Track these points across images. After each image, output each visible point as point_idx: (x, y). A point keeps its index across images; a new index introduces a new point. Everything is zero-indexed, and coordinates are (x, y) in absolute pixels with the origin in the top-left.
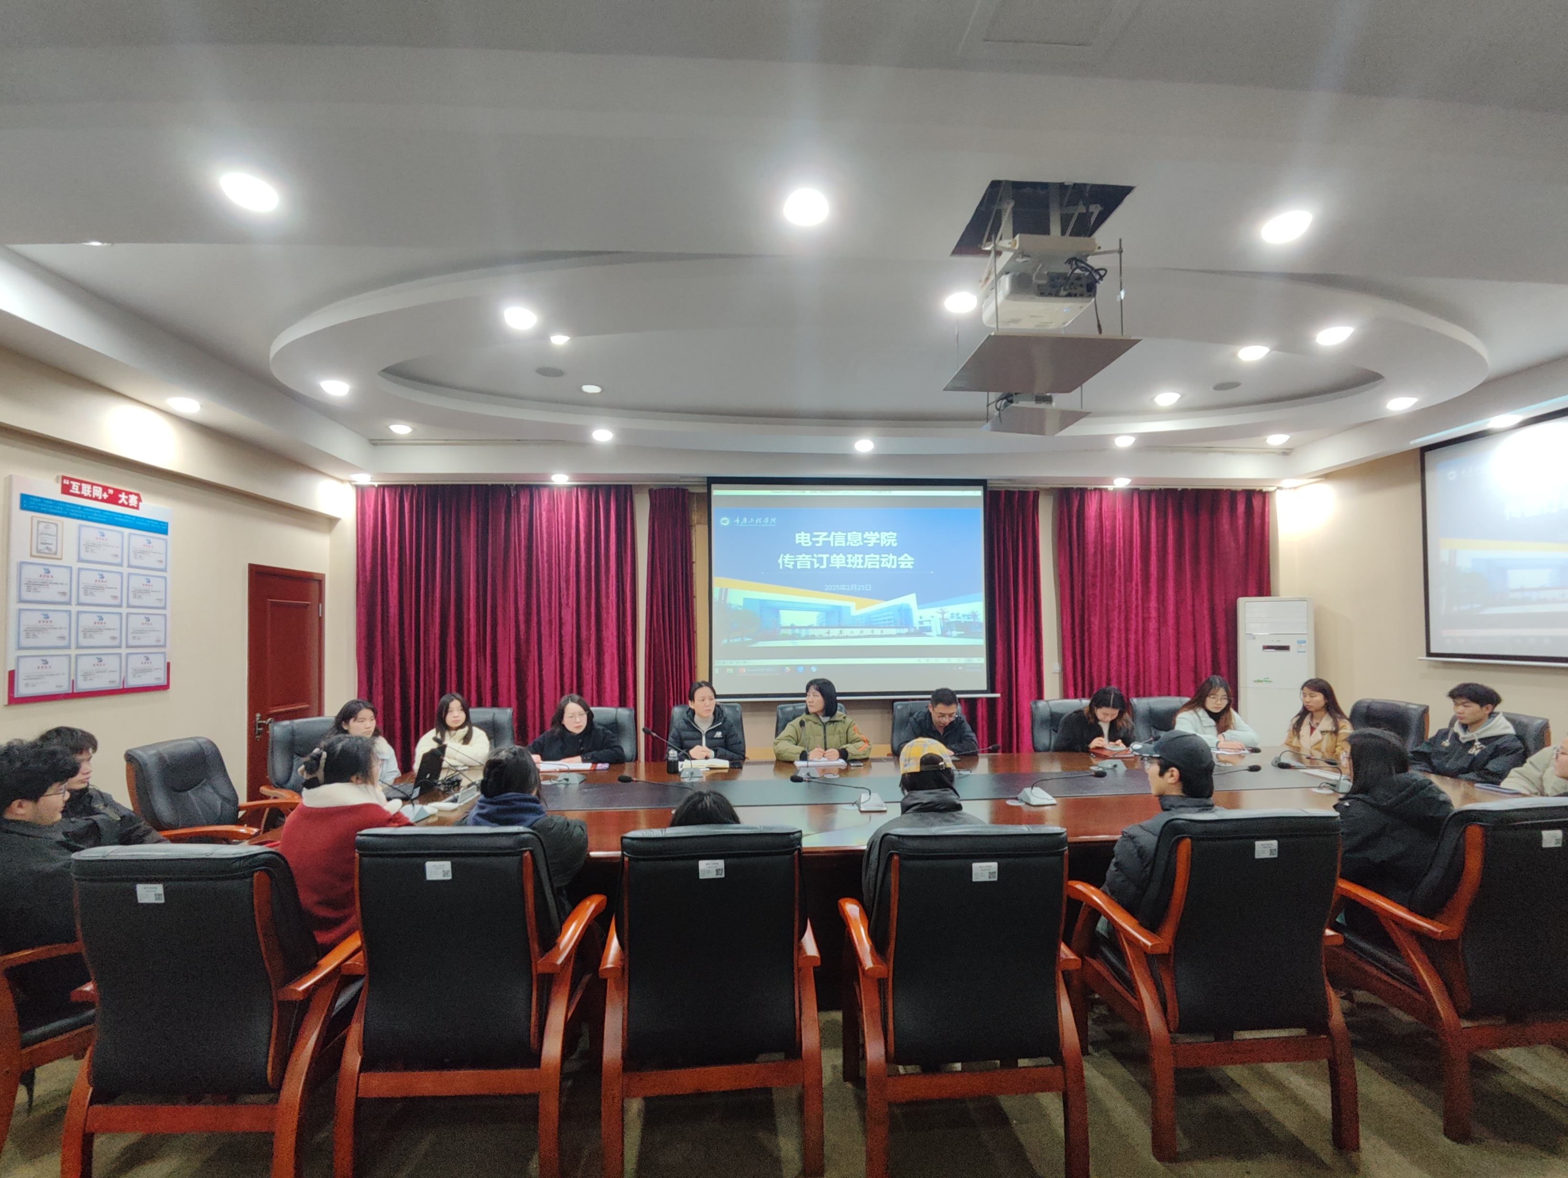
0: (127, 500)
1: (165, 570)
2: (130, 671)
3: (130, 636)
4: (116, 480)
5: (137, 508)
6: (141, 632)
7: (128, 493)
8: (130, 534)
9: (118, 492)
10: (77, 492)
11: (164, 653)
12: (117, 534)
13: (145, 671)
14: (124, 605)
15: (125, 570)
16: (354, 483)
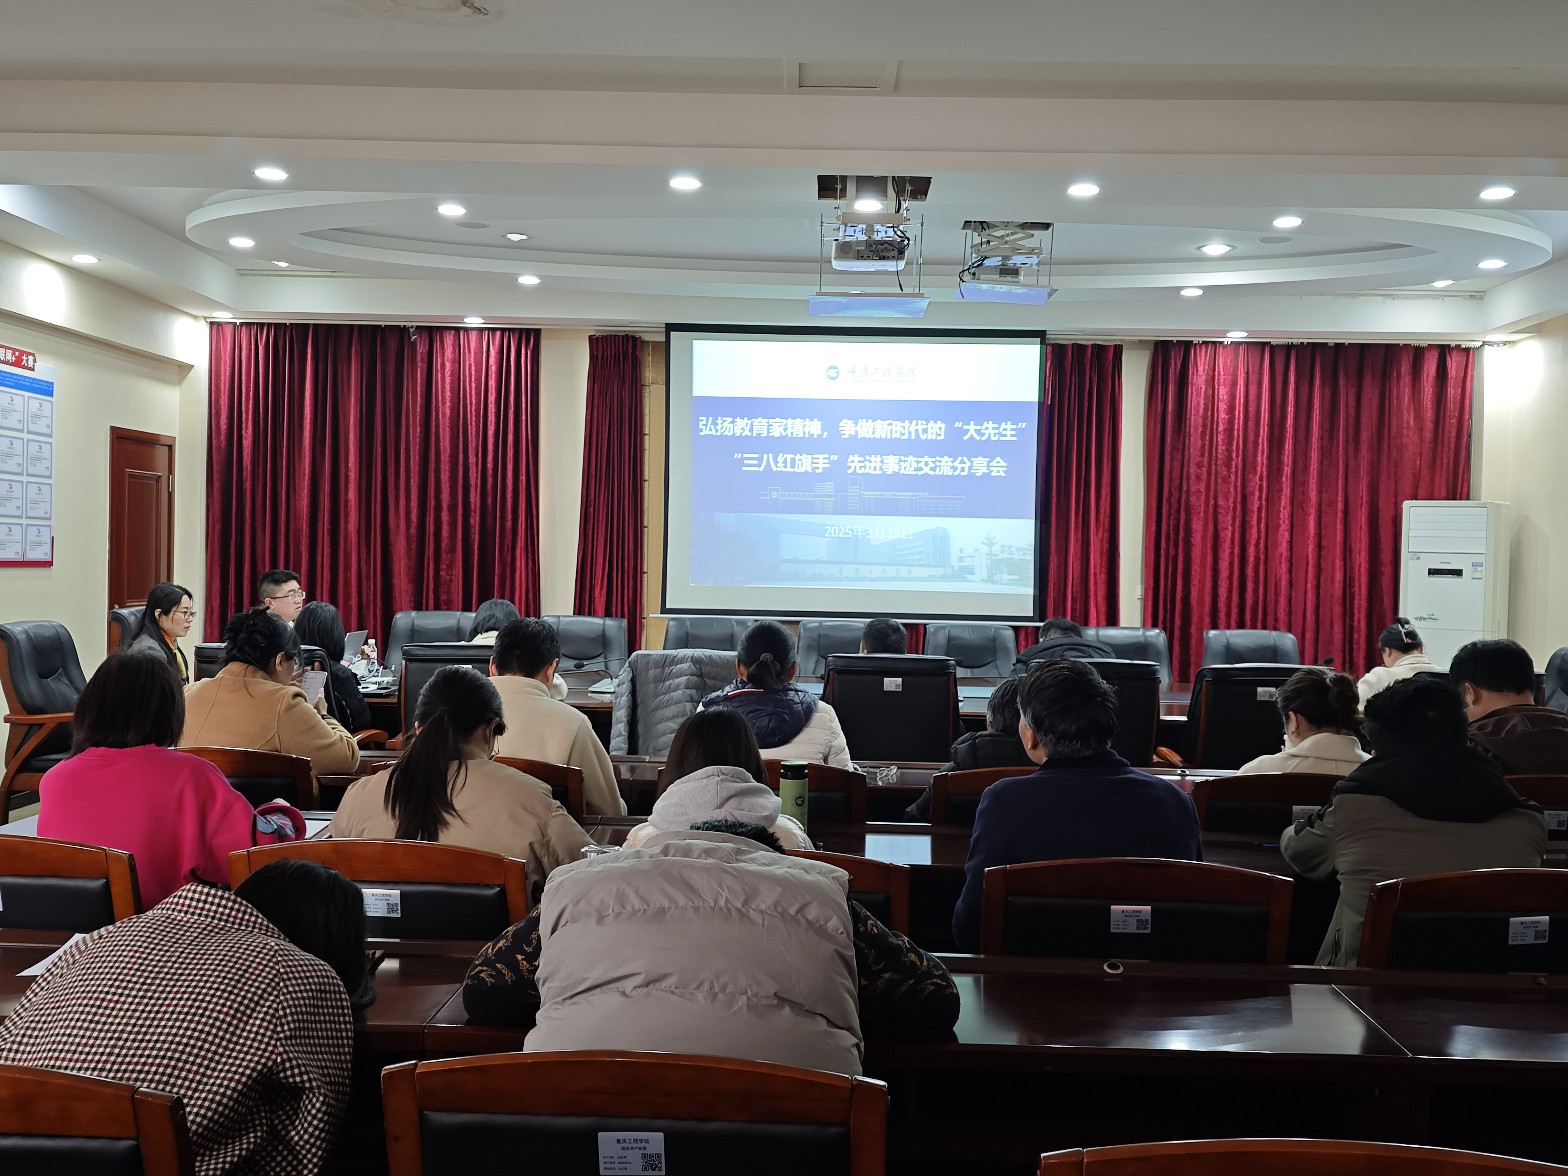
0: (27, 361)
1: (50, 436)
2: (28, 543)
3: (29, 505)
4: (21, 340)
5: (32, 369)
6: (36, 502)
7: (28, 354)
8: (29, 397)
9: (22, 353)
11: (50, 526)
12: (21, 398)
13: (39, 544)
14: (25, 474)
15: (26, 436)
16: (209, 320)
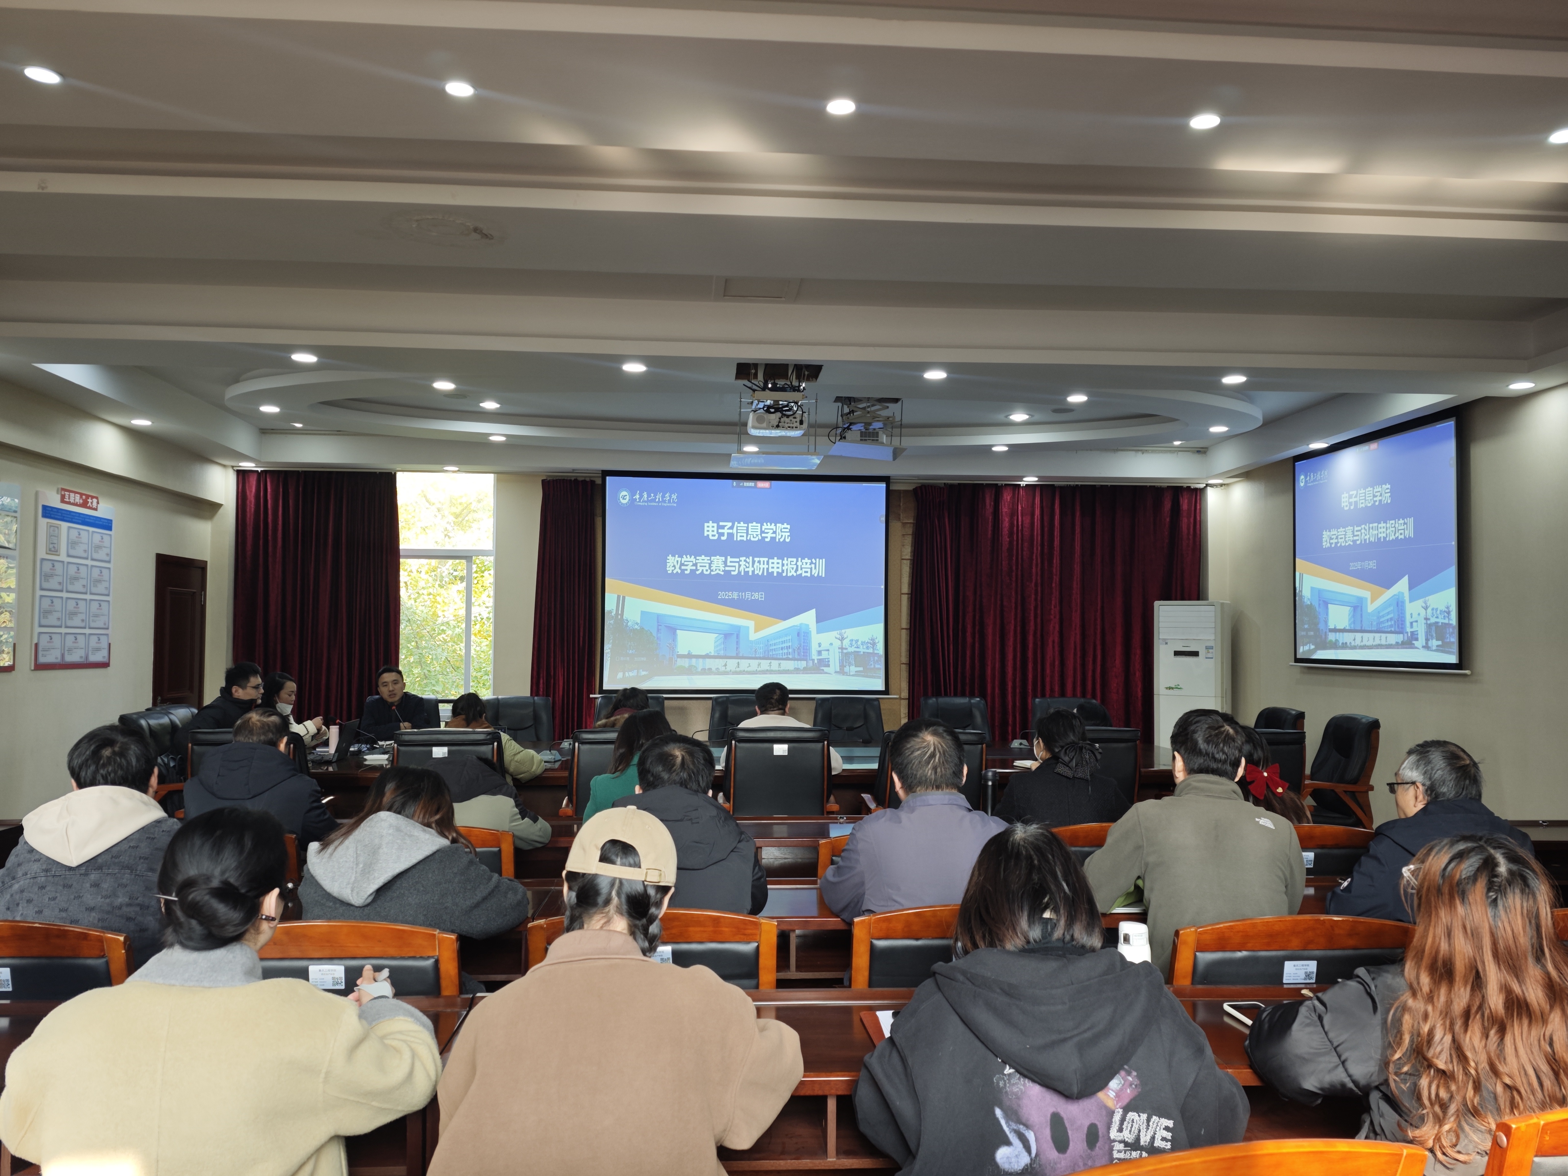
0: (92, 503)
1: (109, 562)
2: (90, 649)
3: (91, 618)
4: (86, 486)
5: (96, 509)
6: (96, 616)
7: (93, 497)
8: (93, 532)
9: (88, 496)
10: (68, 500)
11: (107, 635)
12: (86, 533)
13: (98, 649)
14: (88, 592)
15: (89, 562)
16: (236, 468)
